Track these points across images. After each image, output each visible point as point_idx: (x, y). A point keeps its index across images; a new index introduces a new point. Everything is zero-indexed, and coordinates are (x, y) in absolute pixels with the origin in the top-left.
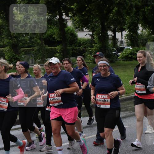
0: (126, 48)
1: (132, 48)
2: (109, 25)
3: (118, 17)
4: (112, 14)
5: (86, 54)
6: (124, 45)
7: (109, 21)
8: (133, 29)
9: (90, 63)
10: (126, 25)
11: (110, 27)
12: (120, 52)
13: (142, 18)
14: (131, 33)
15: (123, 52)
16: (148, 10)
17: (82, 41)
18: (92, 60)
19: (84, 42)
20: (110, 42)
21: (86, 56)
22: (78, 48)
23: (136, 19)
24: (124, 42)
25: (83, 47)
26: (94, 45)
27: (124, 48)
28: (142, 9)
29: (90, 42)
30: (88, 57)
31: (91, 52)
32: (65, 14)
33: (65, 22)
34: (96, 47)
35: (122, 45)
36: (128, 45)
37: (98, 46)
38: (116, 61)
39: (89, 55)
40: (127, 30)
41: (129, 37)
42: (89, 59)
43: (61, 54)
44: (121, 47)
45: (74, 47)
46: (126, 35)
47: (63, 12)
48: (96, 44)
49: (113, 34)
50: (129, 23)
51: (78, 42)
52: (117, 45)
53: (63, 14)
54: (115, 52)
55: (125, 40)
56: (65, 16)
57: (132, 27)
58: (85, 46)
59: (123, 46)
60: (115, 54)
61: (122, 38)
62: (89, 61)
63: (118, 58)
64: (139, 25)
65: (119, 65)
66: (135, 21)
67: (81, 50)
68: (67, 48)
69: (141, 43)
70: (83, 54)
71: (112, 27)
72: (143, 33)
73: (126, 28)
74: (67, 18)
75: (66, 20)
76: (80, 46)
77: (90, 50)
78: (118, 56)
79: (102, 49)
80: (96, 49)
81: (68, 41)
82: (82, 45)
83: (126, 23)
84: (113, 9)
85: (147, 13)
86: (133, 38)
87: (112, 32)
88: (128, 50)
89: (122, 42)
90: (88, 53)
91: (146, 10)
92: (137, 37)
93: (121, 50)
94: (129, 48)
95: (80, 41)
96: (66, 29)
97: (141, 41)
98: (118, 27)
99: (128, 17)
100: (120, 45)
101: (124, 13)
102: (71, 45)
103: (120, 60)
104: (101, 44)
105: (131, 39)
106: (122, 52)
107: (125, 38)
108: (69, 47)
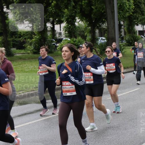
0: (64, 39)
1: (70, 39)
2: (48, 17)
3: (57, 10)
4: (51, 7)
5: (26, 45)
6: (63, 36)
7: (48, 13)
8: (71, 21)
9: (30, 54)
10: (64, 17)
11: (49, 19)
12: (58, 43)
13: (79, 11)
14: (69, 25)
15: (62, 43)
16: (84, 3)
17: (22, 32)
18: (32, 51)
19: (24, 33)
20: (49, 34)
21: (26, 47)
22: (19, 39)
23: (74, 12)
24: (62, 33)
25: (23, 38)
26: (34, 37)
27: (62, 39)
28: (79, 3)
29: (30, 33)
30: (28, 48)
31: (31, 43)
32: (5, 7)
33: (6, 15)
34: (36, 38)
35: (61, 36)
36: (66, 37)
37: (38, 37)
38: (55, 52)
39: (29, 46)
40: (66, 22)
41: (67, 29)
42: (29, 50)
43: (2, 45)
44: (59, 38)
45: (15, 38)
46: (64, 27)
47: (4, 5)
48: (36, 35)
49: (52, 26)
50: (67, 16)
51: (19, 33)
52: (56, 36)
53: (4, 7)
54: (54, 43)
55: (63, 32)
56: (6, 9)
57: (70, 20)
58: (25, 37)
59: (61, 38)
60: (54, 44)
61: (60, 30)
62: (29, 52)
63: (56, 49)
64: (76, 17)
65: (58, 56)
66: (73, 14)
67: (22, 41)
68: (8, 39)
69: (78, 34)
70: (23, 45)
71: (51, 19)
72: (80, 25)
73: (64, 20)
74: (8, 11)
75: (7, 13)
76: (20, 37)
77: (30, 41)
78: (56, 47)
79: (42, 40)
80: (35, 40)
81: (9, 32)
82: (22, 36)
83: (65, 16)
84: (52, 2)
85: (84, 7)
86: (71, 30)
87: (51, 24)
88: (66, 41)
89: (60, 34)
90: (28, 44)
91: (83, 4)
92: (74, 29)
93: (60, 41)
94: (67, 39)
95: (20, 32)
96: (7, 21)
97: (79, 33)
98: (57, 19)
99: (66, 10)
100: (59, 37)
101: (62, 6)
102: (12, 37)
103: (58, 51)
104: (40, 36)
105: (69, 30)
106: (60, 43)
107: (63, 30)
108: (10, 38)
